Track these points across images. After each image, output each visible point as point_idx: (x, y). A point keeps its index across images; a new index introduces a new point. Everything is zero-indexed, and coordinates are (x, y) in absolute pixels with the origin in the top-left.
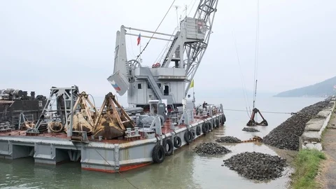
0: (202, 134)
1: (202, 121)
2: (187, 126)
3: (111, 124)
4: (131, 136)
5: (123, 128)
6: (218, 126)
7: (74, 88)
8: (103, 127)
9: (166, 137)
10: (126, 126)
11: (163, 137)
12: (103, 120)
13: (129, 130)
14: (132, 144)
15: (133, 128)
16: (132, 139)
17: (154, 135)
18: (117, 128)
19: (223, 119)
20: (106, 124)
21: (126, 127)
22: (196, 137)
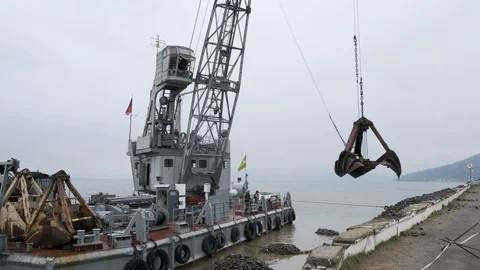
0: (243, 239)
1: (246, 219)
2: (208, 227)
3: (54, 223)
4: (83, 244)
5: (71, 230)
6: (277, 229)
7: (11, 163)
8: (41, 227)
9: (156, 247)
10: (77, 226)
11: (150, 245)
12: (43, 216)
13: (81, 234)
14: (81, 257)
15: (88, 230)
16: (84, 250)
17: (130, 241)
18: (61, 229)
19: (291, 216)
20: (46, 223)
21: (76, 228)
22: (230, 244)
